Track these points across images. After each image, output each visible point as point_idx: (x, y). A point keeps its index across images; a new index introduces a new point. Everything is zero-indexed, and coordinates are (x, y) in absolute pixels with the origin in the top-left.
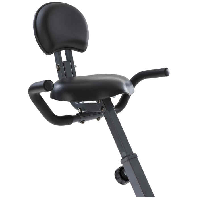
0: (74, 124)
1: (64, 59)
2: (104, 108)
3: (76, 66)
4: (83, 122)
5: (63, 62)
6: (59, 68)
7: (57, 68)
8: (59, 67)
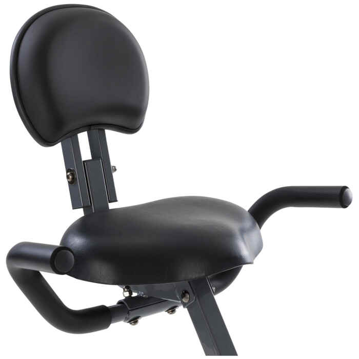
0: (113, 326)
1: (86, 154)
2: (188, 293)
3: (115, 170)
4: (134, 321)
5: (84, 161)
6: (73, 178)
7: (68, 177)
8: (73, 175)
